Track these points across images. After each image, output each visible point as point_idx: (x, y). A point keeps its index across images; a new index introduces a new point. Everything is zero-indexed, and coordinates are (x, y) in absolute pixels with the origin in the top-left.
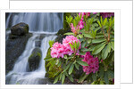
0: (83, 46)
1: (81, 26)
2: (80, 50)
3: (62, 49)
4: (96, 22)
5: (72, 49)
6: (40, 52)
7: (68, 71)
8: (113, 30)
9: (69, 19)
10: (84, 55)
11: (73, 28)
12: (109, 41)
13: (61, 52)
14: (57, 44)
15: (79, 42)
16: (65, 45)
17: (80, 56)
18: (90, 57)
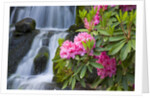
0: (98, 45)
1: (96, 21)
2: (94, 49)
3: (73, 48)
4: (114, 16)
5: (85, 49)
6: (48, 52)
7: (79, 74)
8: (134, 25)
9: (83, 13)
10: (99, 55)
11: (87, 24)
12: (130, 39)
13: (72, 52)
14: (67, 43)
15: (93, 40)
16: (77, 43)
17: (94, 57)
18: (106, 58)
